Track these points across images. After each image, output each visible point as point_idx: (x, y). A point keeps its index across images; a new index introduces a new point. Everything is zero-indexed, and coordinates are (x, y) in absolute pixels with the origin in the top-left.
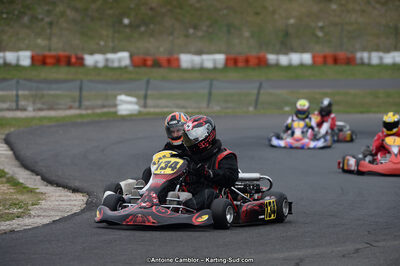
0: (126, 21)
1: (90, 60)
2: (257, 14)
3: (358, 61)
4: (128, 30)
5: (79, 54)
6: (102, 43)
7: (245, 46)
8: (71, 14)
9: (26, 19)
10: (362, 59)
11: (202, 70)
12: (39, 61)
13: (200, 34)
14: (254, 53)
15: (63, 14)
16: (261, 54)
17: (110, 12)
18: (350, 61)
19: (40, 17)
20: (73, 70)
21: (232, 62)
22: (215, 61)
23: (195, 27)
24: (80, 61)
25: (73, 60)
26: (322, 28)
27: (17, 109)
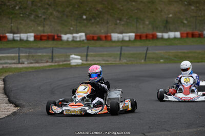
0: (84, 17)
1: (65, 37)
2: (152, 12)
3: (204, 36)
4: (85, 22)
5: (59, 34)
6: (72, 28)
7: (145, 28)
8: (55, 13)
9: (32, 17)
11: (123, 41)
12: (39, 38)
13: (123, 23)
14: (150, 32)
15: (51, 14)
16: (154, 33)
17: (76, 12)
18: (200, 36)
19: (40, 15)
21: (139, 37)
22: (129, 37)
23: (120, 20)
24: (59, 38)
25: (56, 37)
26: (186, 19)
27: (19, 63)
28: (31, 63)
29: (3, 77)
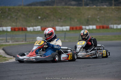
0: (39, 17)
1: (29, 29)
2: (79, 14)
3: (110, 28)
4: (40, 20)
5: (25, 27)
6: (32, 24)
7: (75, 24)
8: (22, 15)
9: (9, 18)
10: (111, 27)
11: (63, 31)
12: (13, 30)
13: (62, 21)
14: (78, 26)
15: (20, 16)
16: (81, 26)
17: (35, 15)
18: (107, 28)
19: (13, 17)
20: (23, 32)
21: (72, 29)
22: (66, 28)
23: (61, 19)
24: (26, 29)
25: (24, 29)
26: (99, 18)
27: (7, 42)
28: (13, 42)
29: (2, 48)
